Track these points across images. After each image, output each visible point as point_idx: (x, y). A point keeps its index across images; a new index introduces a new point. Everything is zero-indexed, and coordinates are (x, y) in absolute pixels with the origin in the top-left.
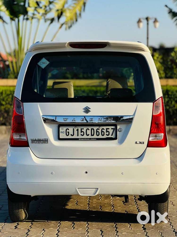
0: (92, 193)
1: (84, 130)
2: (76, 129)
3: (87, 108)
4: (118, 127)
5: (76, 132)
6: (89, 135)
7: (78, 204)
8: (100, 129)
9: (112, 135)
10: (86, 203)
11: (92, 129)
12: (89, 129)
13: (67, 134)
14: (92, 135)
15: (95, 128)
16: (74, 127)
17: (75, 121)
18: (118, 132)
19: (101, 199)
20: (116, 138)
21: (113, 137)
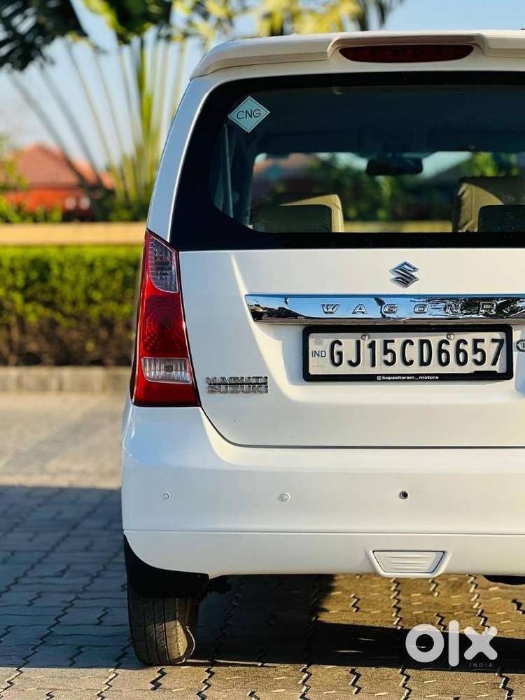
0: (426, 568)
1: (396, 347)
2: (368, 341)
3: (405, 266)
4: (517, 335)
5: (366, 353)
6: (411, 362)
7: (362, 609)
9: (494, 363)
10: (389, 605)
11: (422, 342)
12: (412, 343)
13: (336, 361)
14: (422, 364)
15: (435, 339)
16: (358, 336)
17: (363, 313)
18: (515, 354)
19: (439, 593)
20: (508, 375)
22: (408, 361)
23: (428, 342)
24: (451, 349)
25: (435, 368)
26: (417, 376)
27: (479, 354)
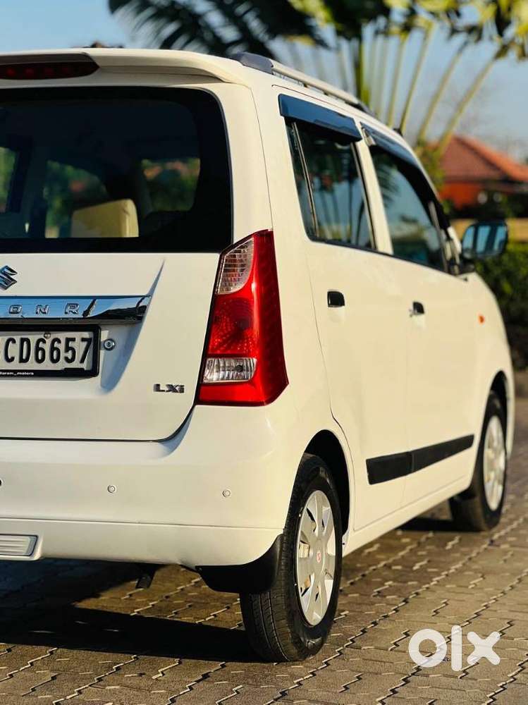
3: (6, 270)
6: (13, 359)
8: (49, 342)
11: (22, 340)
12: (14, 341)
14: (22, 360)
21: (85, 366)
22: (10, 357)
23: (28, 341)
24: (47, 347)
25: (32, 365)
26: (15, 371)
27: (70, 352)
